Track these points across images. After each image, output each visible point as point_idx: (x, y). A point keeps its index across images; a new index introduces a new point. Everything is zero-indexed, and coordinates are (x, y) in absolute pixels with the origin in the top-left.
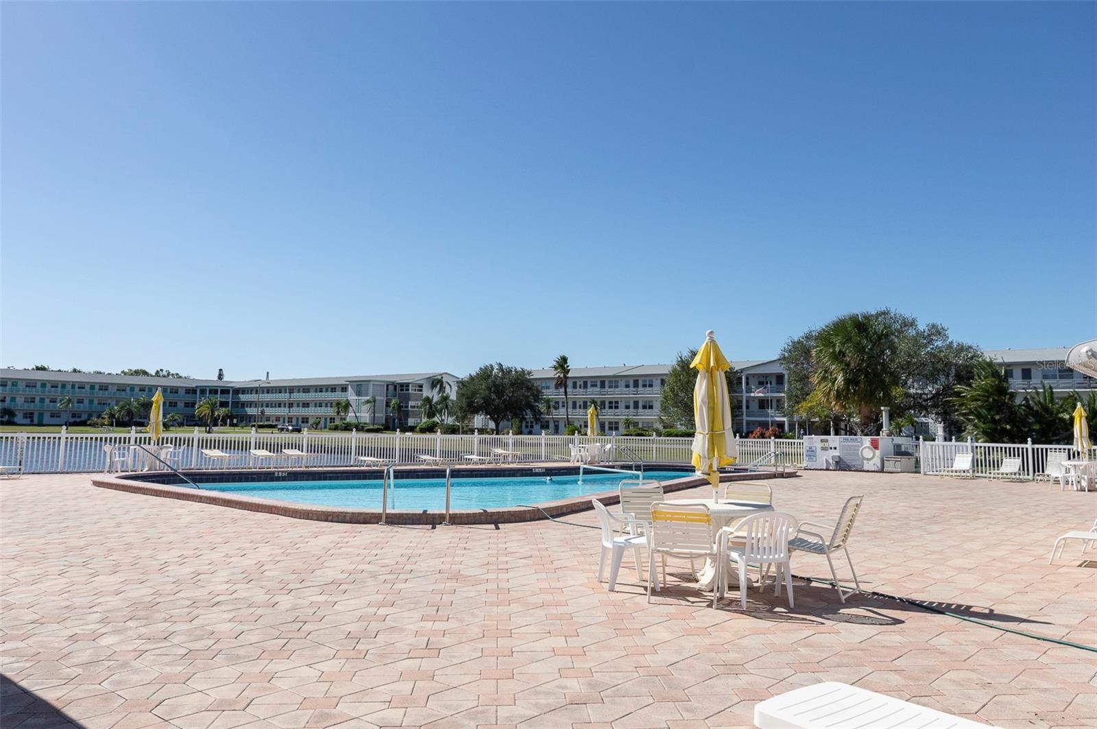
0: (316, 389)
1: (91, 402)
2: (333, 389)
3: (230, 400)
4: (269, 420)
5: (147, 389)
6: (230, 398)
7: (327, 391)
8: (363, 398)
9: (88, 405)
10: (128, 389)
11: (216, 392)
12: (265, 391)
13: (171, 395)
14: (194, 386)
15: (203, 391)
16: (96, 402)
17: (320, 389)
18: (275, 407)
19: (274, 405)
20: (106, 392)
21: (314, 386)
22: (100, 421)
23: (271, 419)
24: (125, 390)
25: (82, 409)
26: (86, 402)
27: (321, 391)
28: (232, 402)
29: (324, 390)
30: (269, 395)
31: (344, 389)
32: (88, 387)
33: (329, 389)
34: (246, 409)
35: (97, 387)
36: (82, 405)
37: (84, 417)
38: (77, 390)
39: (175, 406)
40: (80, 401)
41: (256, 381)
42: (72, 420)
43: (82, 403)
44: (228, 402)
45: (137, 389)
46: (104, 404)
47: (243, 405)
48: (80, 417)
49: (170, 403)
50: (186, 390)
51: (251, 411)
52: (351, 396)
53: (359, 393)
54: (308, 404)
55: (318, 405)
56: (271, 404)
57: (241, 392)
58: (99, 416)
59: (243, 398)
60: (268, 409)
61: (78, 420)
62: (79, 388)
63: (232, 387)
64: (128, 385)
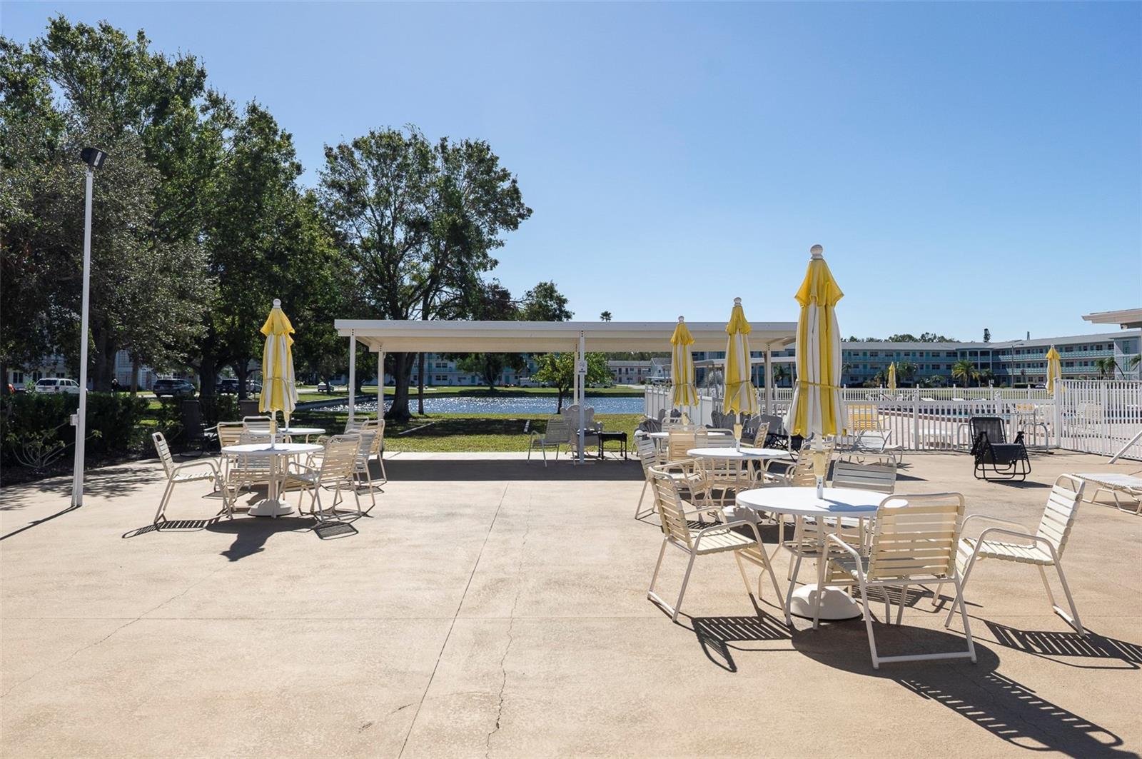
0: (1080, 347)
1: (865, 367)
2: (1099, 347)
3: (991, 362)
4: (1032, 380)
5: (911, 354)
6: (990, 359)
7: (1092, 349)
8: (1131, 355)
9: (862, 370)
10: (894, 354)
11: (976, 354)
12: (1026, 351)
13: (934, 358)
14: (954, 349)
15: (963, 354)
16: (869, 367)
17: (1084, 347)
18: (1038, 367)
19: (1035, 365)
20: (876, 358)
21: (1077, 344)
22: (873, 383)
23: (1034, 379)
24: (892, 356)
25: (858, 373)
26: (861, 367)
27: (1085, 350)
28: (993, 363)
29: (1089, 348)
30: (1029, 355)
31: (1111, 347)
32: (861, 354)
33: (1095, 347)
34: (1007, 370)
35: (868, 354)
36: (858, 369)
37: (860, 380)
38: (852, 356)
39: (938, 368)
40: (856, 366)
41: (1016, 341)
42: (851, 383)
43: (858, 367)
44: (989, 363)
45: (902, 354)
46: (876, 368)
47: (1005, 365)
48: (857, 380)
49: (933, 365)
50: (947, 353)
51: (1012, 372)
52: (1118, 354)
53: (1126, 351)
54: (1072, 363)
55: (1083, 364)
56: (1033, 364)
57: (1001, 353)
58: (872, 379)
59: (1003, 358)
60: (1030, 369)
61: (856, 382)
62: (854, 355)
63: (991, 349)
64: (895, 351)
